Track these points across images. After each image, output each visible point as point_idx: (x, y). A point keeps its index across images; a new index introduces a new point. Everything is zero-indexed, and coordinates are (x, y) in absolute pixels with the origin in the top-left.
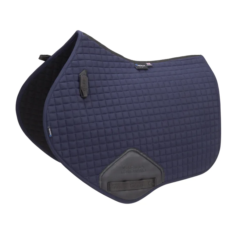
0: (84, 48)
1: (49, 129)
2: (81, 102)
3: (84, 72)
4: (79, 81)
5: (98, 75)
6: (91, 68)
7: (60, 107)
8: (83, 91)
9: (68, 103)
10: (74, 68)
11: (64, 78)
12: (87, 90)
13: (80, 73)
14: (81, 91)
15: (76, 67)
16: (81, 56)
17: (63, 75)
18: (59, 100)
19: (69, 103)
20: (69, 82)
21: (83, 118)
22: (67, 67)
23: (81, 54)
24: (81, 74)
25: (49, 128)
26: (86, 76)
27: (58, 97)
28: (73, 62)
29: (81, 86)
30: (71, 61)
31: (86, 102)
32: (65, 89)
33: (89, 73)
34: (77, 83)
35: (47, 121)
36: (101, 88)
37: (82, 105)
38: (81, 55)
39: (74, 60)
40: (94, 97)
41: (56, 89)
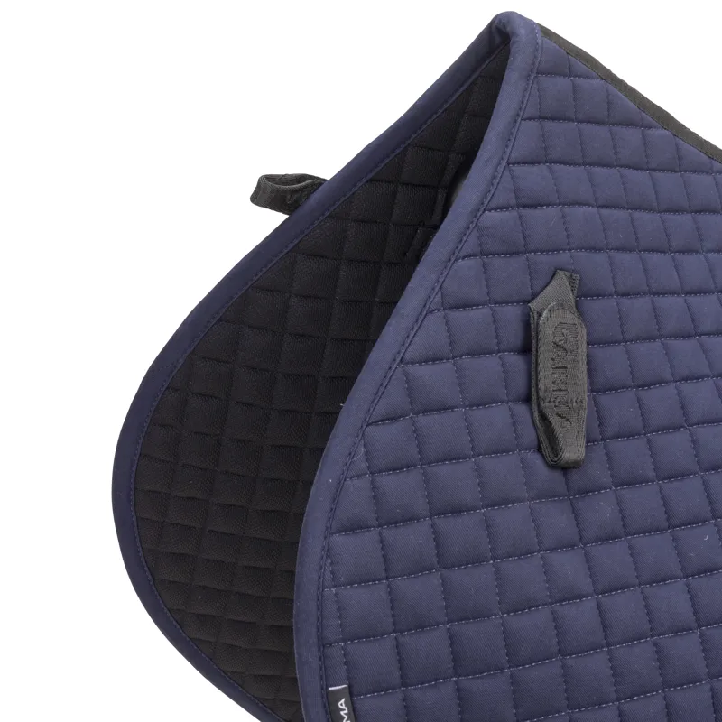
0: (549, 125)
1: (342, 704)
2: (550, 495)
3: (559, 289)
4: (527, 348)
5: (641, 305)
6: (600, 258)
7: (413, 539)
8: (554, 420)
9: (468, 510)
10: (497, 262)
11: (433, 332)
12: (584, 414)
13: (534, 296)
14: (543, 417)
15: (508, 253)
16: (535, 178)
17: (425, 312)
18: (403, 488)
19: (475, 509)
20: (466, 360)
21: (568, 611)
22: (453, 257)
23: (533, 163)
24: (539, 298)
25: (338, 695)
26: (571, 317)
27: (395, 469)
28: (491, 218)
29: (542, 387)
30: (476, 213)
31: (580, 492)
32: (445, 408)
33: (586, 296)
34: (516, 361)
35: (323, 644)
36: (670, 389)
37: (558, 519)
38: (535, 169)
39: (495, 209)
40: (632, 453)
41: (381, 409)
